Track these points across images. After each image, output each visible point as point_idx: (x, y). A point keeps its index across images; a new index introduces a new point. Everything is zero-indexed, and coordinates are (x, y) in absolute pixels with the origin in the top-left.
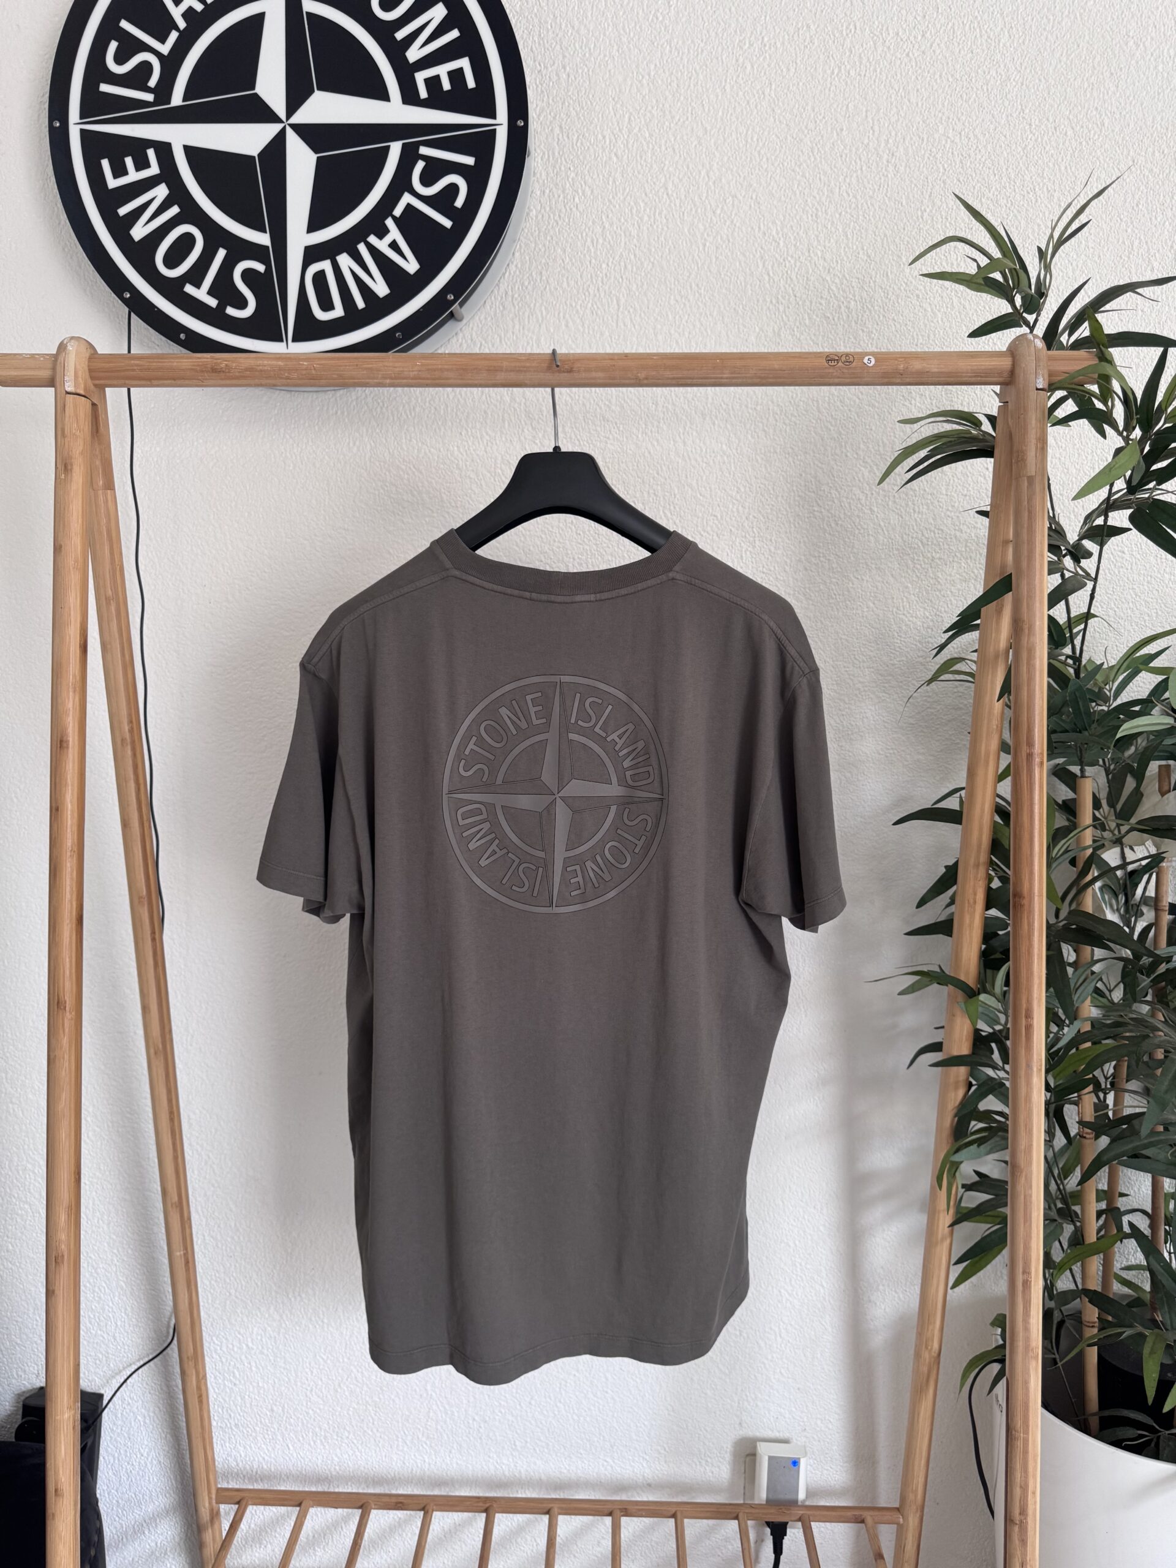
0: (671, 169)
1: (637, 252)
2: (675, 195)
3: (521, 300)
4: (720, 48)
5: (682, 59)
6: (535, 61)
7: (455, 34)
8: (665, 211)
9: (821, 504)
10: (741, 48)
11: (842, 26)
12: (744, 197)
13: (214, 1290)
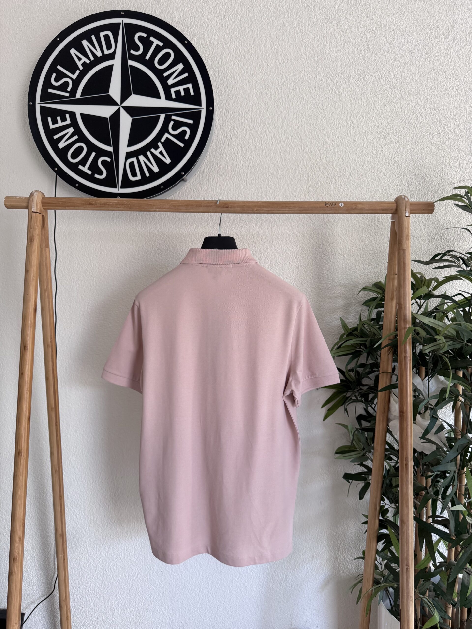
0: (268, 126)
1: (254, 156)
2: (269, 135)
3: (210, 173)
4: (287, 82)
5: (272, 85)
6: (216, 84)
7: (186, 75)
8: (265, 142)
9: (324, 253)
10: (295, 82)
11: (333, 75)
12: (296, 137)
13: (75, 567)
